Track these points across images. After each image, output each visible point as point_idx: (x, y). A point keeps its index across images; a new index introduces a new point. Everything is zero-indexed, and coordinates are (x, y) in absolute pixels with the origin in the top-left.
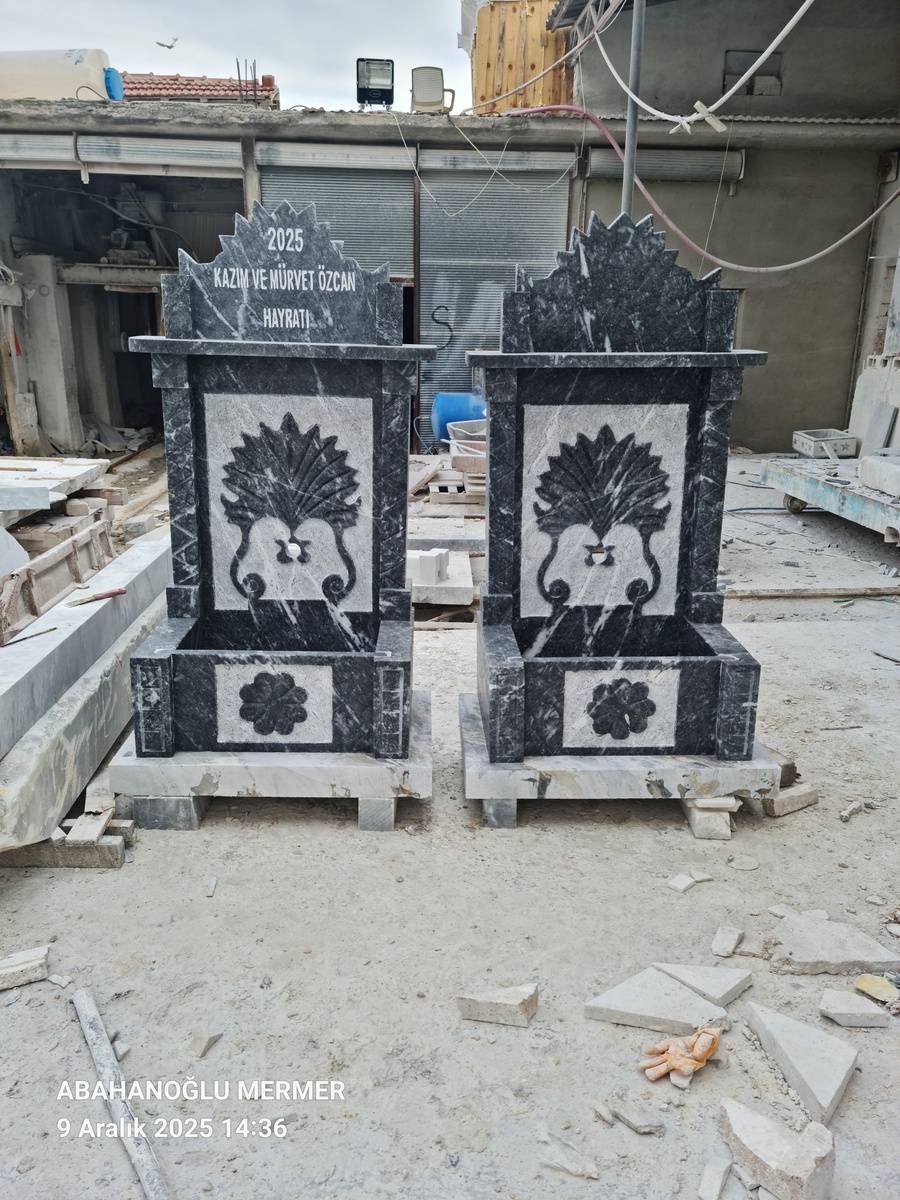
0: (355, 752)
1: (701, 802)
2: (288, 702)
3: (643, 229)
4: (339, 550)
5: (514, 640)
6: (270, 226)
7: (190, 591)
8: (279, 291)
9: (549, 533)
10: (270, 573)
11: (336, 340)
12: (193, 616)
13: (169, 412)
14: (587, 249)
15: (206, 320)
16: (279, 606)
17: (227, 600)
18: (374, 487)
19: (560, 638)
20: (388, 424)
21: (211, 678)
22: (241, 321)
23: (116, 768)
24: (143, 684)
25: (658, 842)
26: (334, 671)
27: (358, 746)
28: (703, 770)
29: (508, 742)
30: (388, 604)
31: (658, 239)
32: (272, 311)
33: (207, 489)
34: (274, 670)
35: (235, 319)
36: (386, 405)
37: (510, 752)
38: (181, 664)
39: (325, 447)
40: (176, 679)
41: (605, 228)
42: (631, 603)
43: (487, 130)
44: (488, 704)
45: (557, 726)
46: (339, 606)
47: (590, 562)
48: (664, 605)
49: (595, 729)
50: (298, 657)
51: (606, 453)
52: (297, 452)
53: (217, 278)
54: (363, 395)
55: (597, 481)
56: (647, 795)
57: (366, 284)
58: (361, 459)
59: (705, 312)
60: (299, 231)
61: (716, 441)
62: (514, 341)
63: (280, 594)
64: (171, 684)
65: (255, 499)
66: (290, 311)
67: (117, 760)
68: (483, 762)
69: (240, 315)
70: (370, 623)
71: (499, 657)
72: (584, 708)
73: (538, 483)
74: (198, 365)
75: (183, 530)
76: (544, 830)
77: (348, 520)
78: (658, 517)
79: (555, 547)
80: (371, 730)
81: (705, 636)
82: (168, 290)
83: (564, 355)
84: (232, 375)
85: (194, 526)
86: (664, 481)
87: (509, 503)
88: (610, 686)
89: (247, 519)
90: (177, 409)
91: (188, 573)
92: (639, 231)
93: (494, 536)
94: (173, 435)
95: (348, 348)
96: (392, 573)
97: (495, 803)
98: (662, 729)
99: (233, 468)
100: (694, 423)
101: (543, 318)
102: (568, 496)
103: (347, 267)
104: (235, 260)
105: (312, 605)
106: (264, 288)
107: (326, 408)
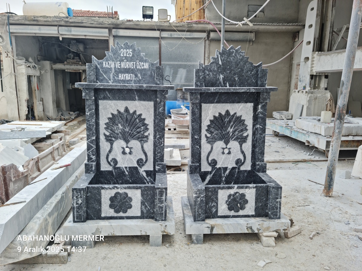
0: (148, 219)
1: (265, 234)
2: (126, 202)
3: (238, 50)
4: (142, 150)
5: (200, 179)
6: (122, 49)
7: (93, 164)
8: (124, 68)
9: (210, 144)
10: (119, 158)
11: (142, 84)
12: (93, 173)
13: (87, 106)
14: (221, 56)
15: (100, 77)
16: (122, 169)
17: (105, 167)
18: (154, 130)
19: (214, 178)
20: (159, 110)
21: (100, 194)
22: (111, 78)
23: (66, 227)
24: (76, 197)
25: (251, 248)
26: (141, 191)
27: (150, 217)
28: (265, 223)
29: (200, 214)
30: (158, 167)
31: (242, 53)
32: (122, 75)
33: (99, 131)
34: (121, 191)
35: (110, 77)
36: (158, 104)
37: (201, 218)
38: (90, 190)
39: (138, 117)
40: (88, 195)
41: (226, 50)
42: (237, 166)
43: (181, 26)
44: (193, 201)
45: (216, 208)
46: (142, 168)
47: (223, 153)
48: (247, 167)
49: (228, 209)
50: (130, 186)
51: (227, 118)
52: (129, 119)
53: (104, 65)
54: (150, 100)
55: (225, 127)
56: (246, 232)
57: (152, 66)
58: (150, 121)
59: (258, 75)
61: (263, 114)
62: (199, 84)
63: (122, 165)
64: (86, 197)
65: (115, 134)
66: (127, 74)
67: (66, 224)
68: (191, 221)
69: (111, 76)
70: (152, 174)
71: (196, 185)
72: (225, 202)
73: (207, 128)
74: (97, 91)
75: (91, 144)
76: (212, 244)
77: (145, 140)
78: (245, 138)
79: (212, 148)
80: (154, 211)
81: (262, 177)
82: (88, 68)
83: (215, 88)
84: (108, 95)
85: (95, 143)
86: (246, 127)
87: (198, 134)
88: (233, 194)
89: (112, 140)
90: (90, 105)
91: (92, 159)
92: (237, 51)
93: (193, 145)
94: (89, 114)
95: (146, 86)
96: (160, 157)
97: (196, 235)
98: (250, 208)
99: (108, 124)
100: (255, 109)
101: (207, 77)
102: (216, 132)
103: (146, 61)
104: (110, 59)
105: (133, 168)
106: (119, 67)
107: (139, 105)
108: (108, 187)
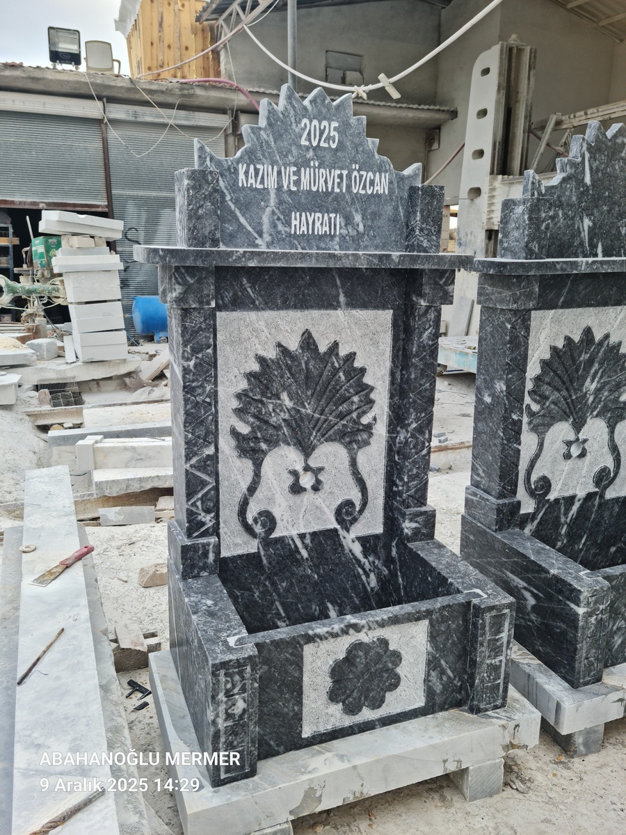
0: (447, 710)
4: (352, 472)
6: (304, 116)
7: (208, 544)
8: (309, 192)
9: (537, 433)
10: (281, 506)
11: (366, 247)
12: (211, 573)
14: (591, 158)
15: (226, 225)
16: (291, 542)
17: (234, 544)
18: (390, 403)
20: (421, 337)
22: (266, 227)
24: (227, 693)
26: (431, 624)
27: (451, 702)
29: (591, 664)
30: (414, 525)
32: (301, 216)
33: (217, 422)
34: (369, 637)
35: (260, 224)
36: (420, 316)
37: (592, 674)
38: (265, 653)
39: (344, 363)
41: (606, 138)
42: (597, 490)
45: (623, 634)
46: (351, 532)
47: (568, 456)
48: (620, 487)
50: (396, 616)
51: (586, 353)
52: (314, 372)
53: (242, 176)
54: (384, 307)
55: (578, 379)
57: (398, 186)
58: (378, 377)
60: (334, 124)
62: (535, 246)
63: (290, 528)
65: (269, 428)
66: (319, 215)
68: (566, 689)
69: (266, 219)
73: (531, 386)
75: (199, 474)
77: (363, 441)
78: (622, 409)
79: (541, 445)
80: (464, 682)
82: (194, 188)
84: (249, 290)
85: (211, 468)
89: (259, 450)
91: (203, 524)
93: (505, 442)
94: (192, 363)
96: (416, 492)
97: (586, 732)
99: (246, 395)
102: (555, 396)
103: (381, 169)
104: (264, 156)
105: (324, 535)
106: (294, 189)
107: (346, 323)
108: (327, 632)
